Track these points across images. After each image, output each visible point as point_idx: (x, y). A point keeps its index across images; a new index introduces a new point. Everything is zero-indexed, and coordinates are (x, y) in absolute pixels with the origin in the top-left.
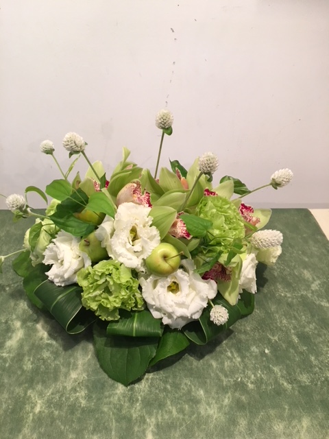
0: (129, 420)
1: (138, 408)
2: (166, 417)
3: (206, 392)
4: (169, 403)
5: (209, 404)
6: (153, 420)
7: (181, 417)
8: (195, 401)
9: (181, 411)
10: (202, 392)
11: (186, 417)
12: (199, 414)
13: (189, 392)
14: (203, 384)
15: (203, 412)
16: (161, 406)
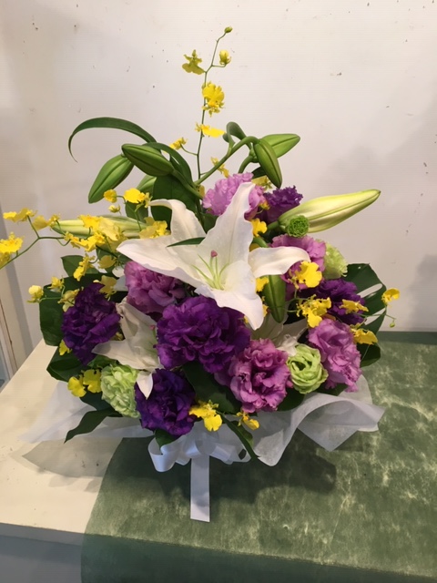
0: (368, 465)
1: (374, 458)
2: (397, 467)
3: (427, 455)
4: (398, 457)
5: (430, 463)
6: (387, 467)
7: (409, 468)
8: (420, 460)
9: (408, 464)
10: (424, 455)
11: (413, 470)
12: (423, 469)
13: (414, 453)
14: (425, 450)
15: (426, 468)
16: (392, 459)
